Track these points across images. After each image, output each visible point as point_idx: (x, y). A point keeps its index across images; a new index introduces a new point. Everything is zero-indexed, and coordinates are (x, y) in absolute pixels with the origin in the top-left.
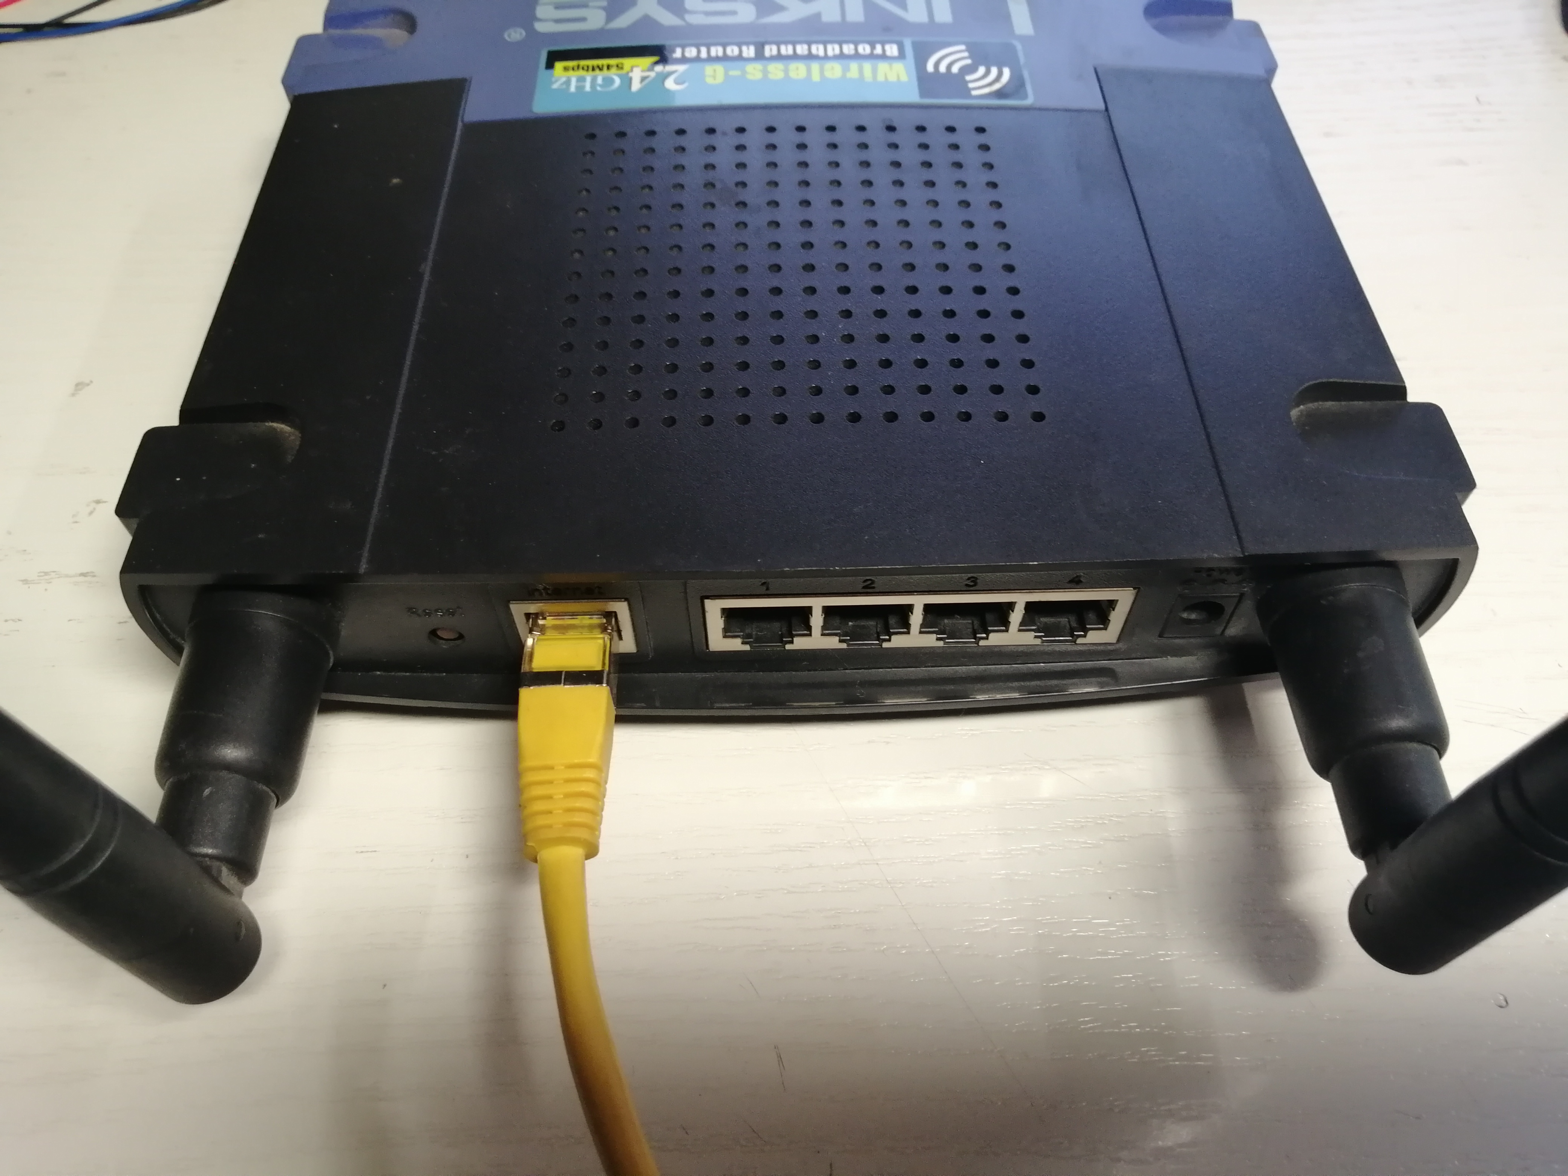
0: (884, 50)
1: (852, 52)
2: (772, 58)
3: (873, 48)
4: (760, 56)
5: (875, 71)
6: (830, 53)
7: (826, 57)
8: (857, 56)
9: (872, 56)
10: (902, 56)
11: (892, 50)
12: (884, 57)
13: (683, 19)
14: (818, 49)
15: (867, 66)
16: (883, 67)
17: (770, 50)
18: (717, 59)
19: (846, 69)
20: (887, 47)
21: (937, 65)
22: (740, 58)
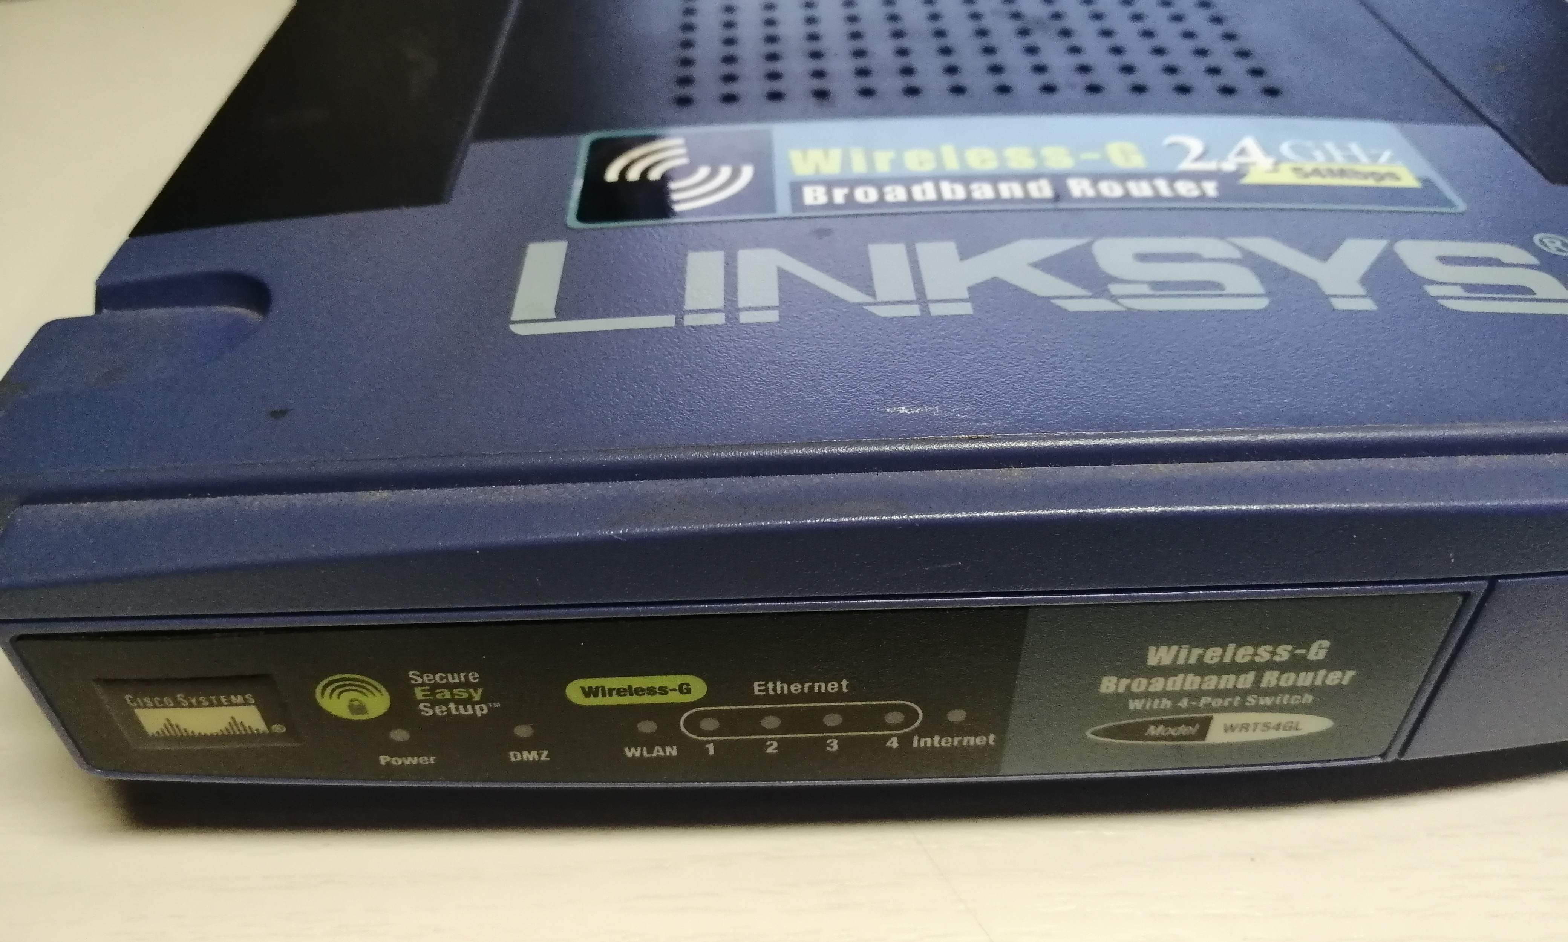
0: (830, 194)
1: (888, 189)
2: (1035, 176)
3: (850, 197)
4: (1059, 180)
5: (846, 161)
6: (929, 187)
7: (936, 179)
8: (879, 183)
9: (853, 183)
10: (796, 188)
11: (814, 196)
12: (830, 184)
13: (1240, 248)
14: (953, 192)
15: (859, 166)
16: (832, 166)
17: (1042, 190)
18: (1136, 176)
19: (898, 162)
20: (823, 199)
21: (735, 175)
22: (1096, 178)
